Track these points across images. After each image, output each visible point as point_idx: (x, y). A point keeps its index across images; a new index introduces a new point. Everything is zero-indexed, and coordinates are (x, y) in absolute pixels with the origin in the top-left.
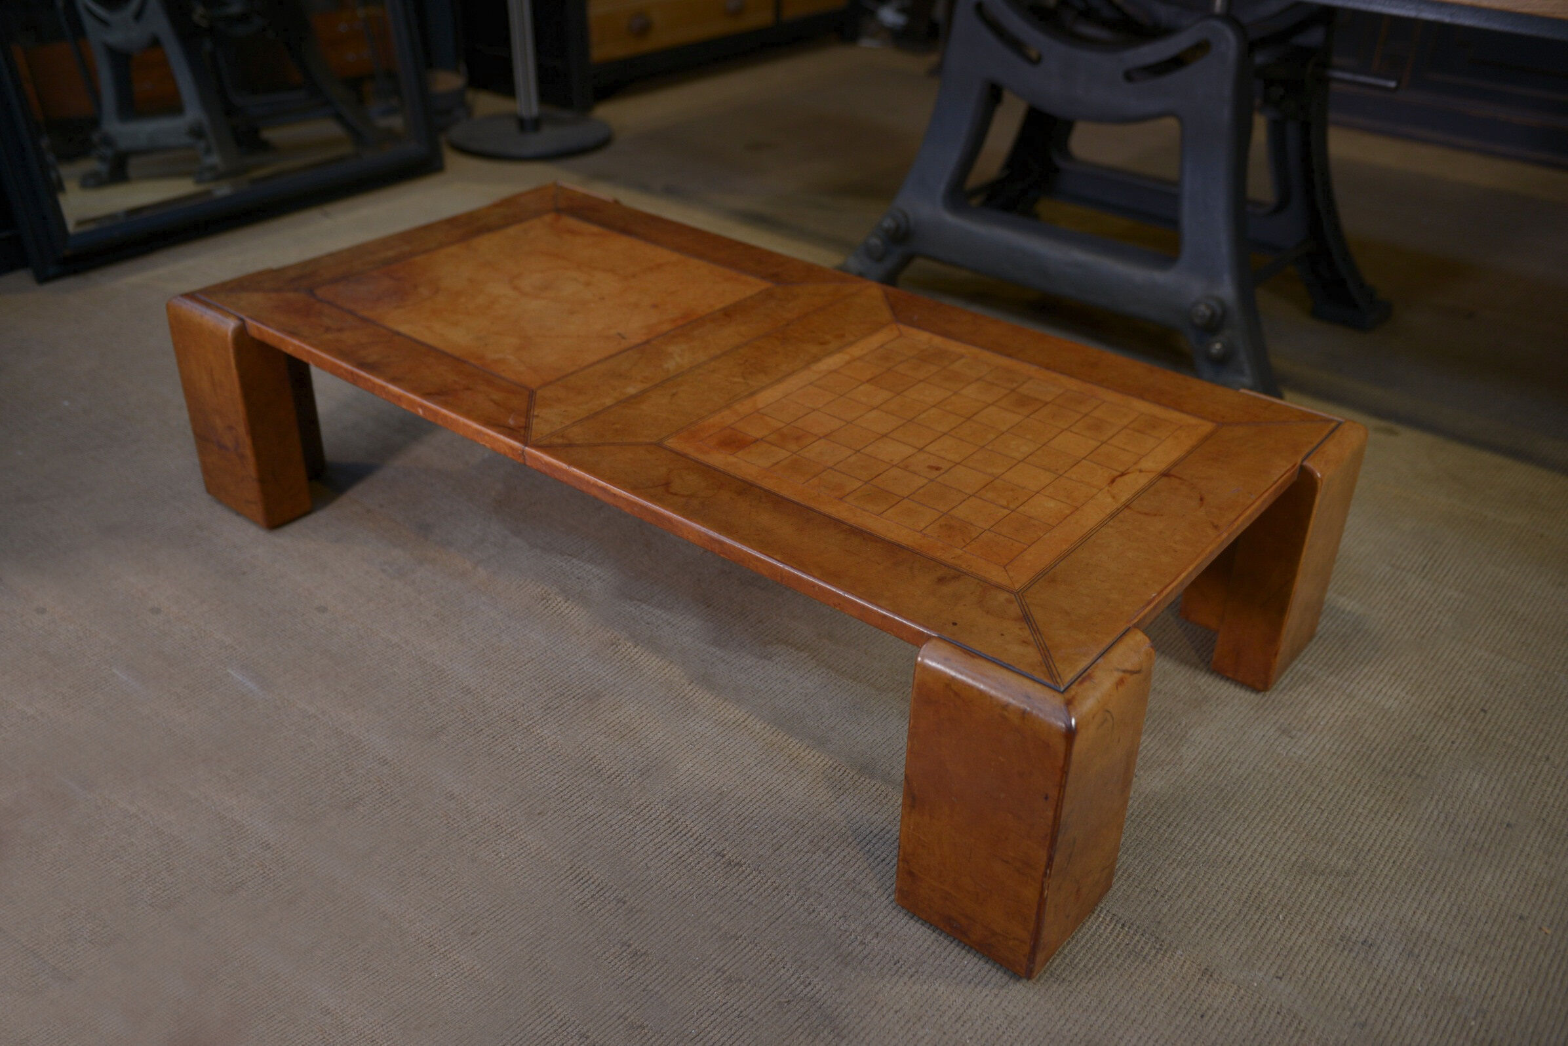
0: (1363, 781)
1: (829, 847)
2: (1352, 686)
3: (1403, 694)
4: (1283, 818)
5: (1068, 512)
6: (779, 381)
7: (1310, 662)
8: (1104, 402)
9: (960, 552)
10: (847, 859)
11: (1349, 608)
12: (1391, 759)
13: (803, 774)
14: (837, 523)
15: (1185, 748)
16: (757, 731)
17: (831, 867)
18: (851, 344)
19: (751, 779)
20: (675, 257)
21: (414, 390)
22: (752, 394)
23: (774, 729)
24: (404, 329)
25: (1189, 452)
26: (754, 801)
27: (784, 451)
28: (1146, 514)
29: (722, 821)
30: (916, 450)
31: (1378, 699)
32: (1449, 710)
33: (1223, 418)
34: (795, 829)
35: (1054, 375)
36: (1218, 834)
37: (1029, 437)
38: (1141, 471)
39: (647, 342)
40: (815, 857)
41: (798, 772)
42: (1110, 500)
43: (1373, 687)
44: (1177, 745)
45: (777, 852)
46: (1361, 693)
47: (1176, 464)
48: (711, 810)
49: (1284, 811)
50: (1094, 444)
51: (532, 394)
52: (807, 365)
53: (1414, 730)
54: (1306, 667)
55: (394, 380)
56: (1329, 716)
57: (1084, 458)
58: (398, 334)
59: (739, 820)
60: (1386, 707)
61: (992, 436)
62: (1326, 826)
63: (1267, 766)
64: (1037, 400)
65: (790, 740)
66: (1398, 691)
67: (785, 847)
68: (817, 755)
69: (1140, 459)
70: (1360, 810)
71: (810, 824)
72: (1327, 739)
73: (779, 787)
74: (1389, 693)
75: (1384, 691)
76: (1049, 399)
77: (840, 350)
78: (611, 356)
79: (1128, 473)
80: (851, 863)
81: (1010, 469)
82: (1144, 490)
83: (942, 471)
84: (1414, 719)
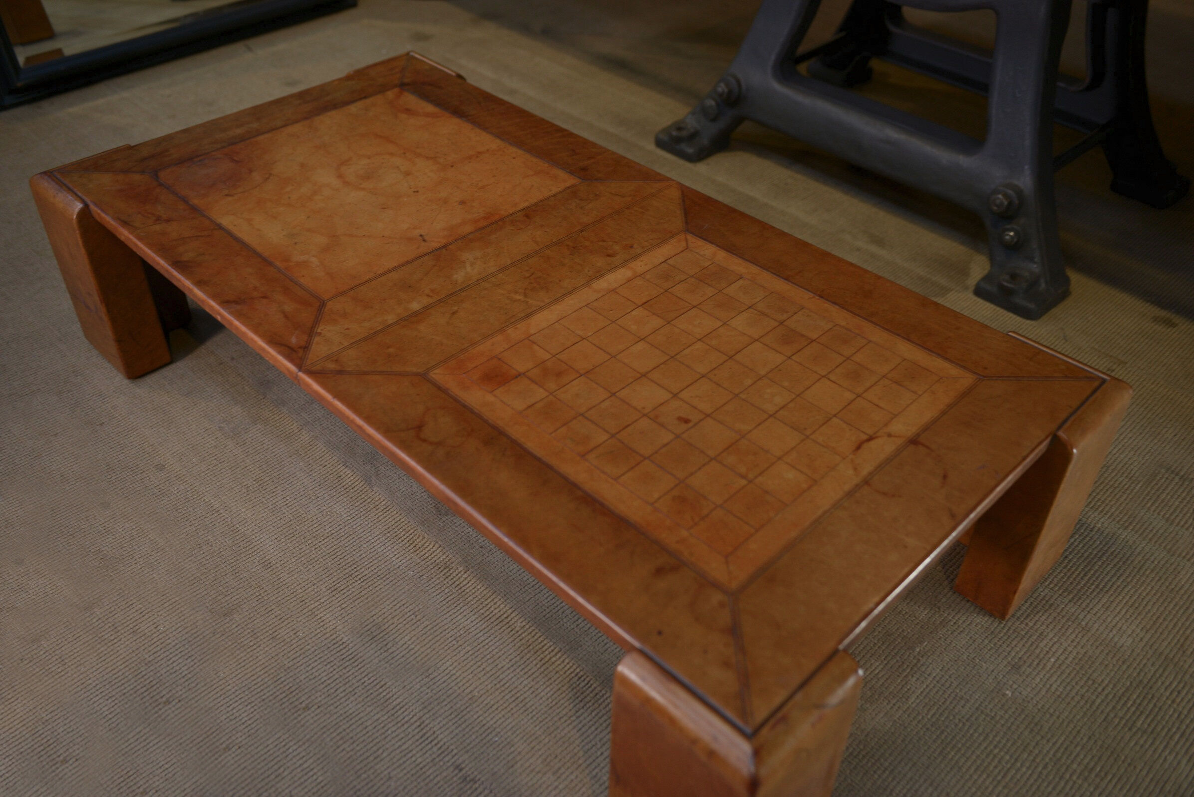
0: (1083, 731)
1: (560, 768)
2: (1089, 617)
3: (1138, 631)
4: (997, 771)
5: (804, 486)
6: (557, 300)
7: (1052, 586)
8: (870, 341)
9: (684, 533)
10: (573, 785)
11: (1099, 525)
12: (1114, 708)
13: (550, 682)
14: (571, 487)
15: (915, 679)
16: (517, 629)
17: (557, 791)
18: (636, 257)
19: (502, 683)
20: (494, 144)
21: (214, 297)
22: (528, 316)
23: (533, 628)
24: (226, 221)
25: (943, 413)
26: (500, 709)
27: (541, 390)
28: (885, 494)
29: (467, 730)
30: (671, 396)
31: (1111, 635)
32: (1181, 652)
33: (986, 368)
34: (532, 745)
35: (827, 305)
36: (931, 785)
37: (786, 384)
38: (890, 435)
39: (445, 247)
40: (544, 779)
41: (546, 679)
42: (851, 472)
43: (1109, 620)
44: (906, 676)
45: (511, 771)
46: (1096, 626)
47: (926, 428)
48: (460, 716)
49: (999, 762)
50: (849, 396)
51: (323, 304)
52: (588, 283)
53: (1142, 674)
54: (1047, 591)
55: (199, 283)
56: (1061, 651)
57: (835, 416)
58: (220, 227)
59: (483, 729)
60: (1119, 645)
61: (749, 382)
62: (1038, 784)
63: (991, 706)
64: (803, 336)
65: (545, 642)
66: (1133, 627)
67: (519, 765)
68: (567, 661)
69: (892, 419)
70: (1075, 766)
71: (547, 740)
72: (1054, 679)
73: (525, 695)
74: (1124, 628)
75: (1119, 625)
76: (814, 336)
77: (624, 264)
78: (407, 263)
79: (877, 437)
80: (577, 788)
81: (759, 424)
82: (888, 461)
83: (690, 425)
84: (1145, 661)
